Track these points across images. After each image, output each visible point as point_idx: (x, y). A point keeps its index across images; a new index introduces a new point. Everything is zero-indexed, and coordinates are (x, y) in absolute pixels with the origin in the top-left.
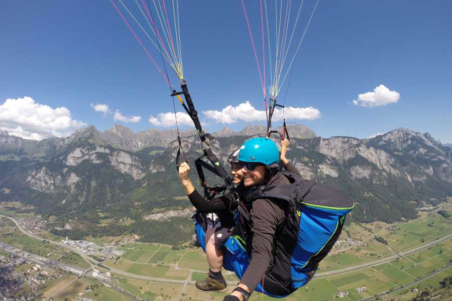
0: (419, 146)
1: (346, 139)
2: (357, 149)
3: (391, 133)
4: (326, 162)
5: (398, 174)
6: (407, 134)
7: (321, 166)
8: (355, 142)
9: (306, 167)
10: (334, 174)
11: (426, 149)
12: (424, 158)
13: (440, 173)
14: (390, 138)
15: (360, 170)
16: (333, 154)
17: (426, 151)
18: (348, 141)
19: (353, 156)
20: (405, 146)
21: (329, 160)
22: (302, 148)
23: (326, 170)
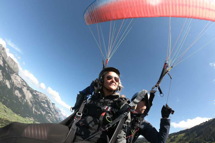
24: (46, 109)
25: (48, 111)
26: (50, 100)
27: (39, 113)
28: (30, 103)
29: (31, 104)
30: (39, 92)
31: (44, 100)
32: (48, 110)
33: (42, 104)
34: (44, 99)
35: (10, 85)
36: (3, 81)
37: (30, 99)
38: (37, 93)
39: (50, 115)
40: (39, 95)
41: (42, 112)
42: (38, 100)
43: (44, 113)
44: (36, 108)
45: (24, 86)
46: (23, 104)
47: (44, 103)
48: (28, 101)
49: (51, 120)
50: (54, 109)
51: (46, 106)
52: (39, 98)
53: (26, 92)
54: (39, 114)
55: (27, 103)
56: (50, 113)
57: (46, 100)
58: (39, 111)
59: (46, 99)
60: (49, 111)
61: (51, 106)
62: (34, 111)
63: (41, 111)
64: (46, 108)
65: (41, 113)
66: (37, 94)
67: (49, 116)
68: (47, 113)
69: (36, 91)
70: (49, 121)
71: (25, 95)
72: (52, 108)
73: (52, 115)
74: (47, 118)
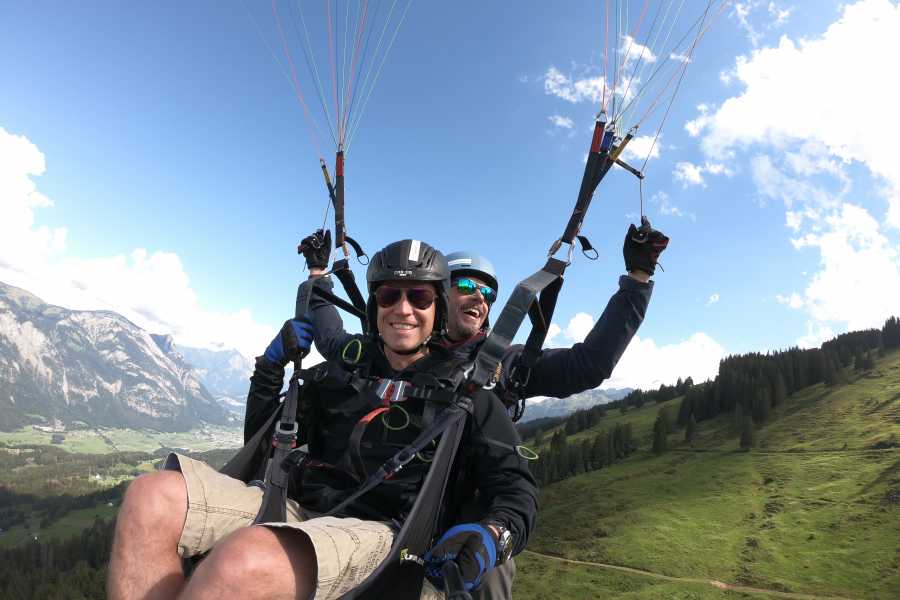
24: (122, 367)
25: (135, 375)
26: (138, 328)
27: (94, 393)
28: (43, 369)
29: (49, 370)
30: (80, 312)
31: (111, 336)
32: (132, 369)
33: (105, 352)
34: (112, 331)
37: (42, 352)
38: (73, 317)
39: (144, 387)
40: (87, 321)
41: (106, 385)
42: (85, 343)
43: (114, 388)
44: (74, 380)
46: (12, 380)
47: (112, 347)
48: (34, 362)
49: (151, 406)
50: (169, 361)
51: (121, 356)
52: (86, 334)
53: (15, 333)
54: (92, 401)
55: (27, 373)
56: (142, 379)
57: (118, 335)
58: (89, 387)
59: (116, 330)
60: (137, 371)
61: (152, 349)
62: (70, 392)
63: (99, 383)
64: (123, 363)
65: (101, 389)
66: (76, 320)
67: (141, 392)
68: (129, 382)
69: (67, 313)
70: (143, 410)
71: (15, 344)
72: (157, 357)
73: (153, 384)
74: (132, 404)
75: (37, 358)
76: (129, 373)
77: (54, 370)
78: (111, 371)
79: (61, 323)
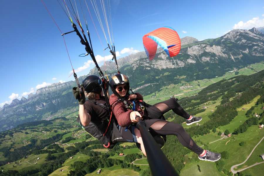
0: (242, 38)
1: (199, 45)
2: (204, 49)
3: (229, 33)
4: (190, 58)
5: (226, 56)
6: (237, 32)
7: (188, 60)
8: (204, 45)
9: (182, 62)
10: (194, 62)
11: (246, 40)
12: (244, 45)
13: (252, 51)
14: (228, 37)
15: (206, 58)
16: (195, 53)
17: (246, 41)
18: (200, 46)
19: (203, 52)
20: (236, 39)
21: (191, 56)
22: (181, 53)
23: (190, 61)
24: (246, 44)
25: (251, 45)
26: (244, 30)
27: (241, 56)
28: (224, 55)
29: (226, 55)
30: (225, 35)
31: (238, 37)
32: (249, 44)
33: (239, 42)
34: (237, 35)
35: (193, 60)
36: (185, 63)
37: (221, 51)
39: (256, 47)
40: (229, 36)
41: (244, 52)
42: (231, 43)
43: (247, 51)
44: (234, 54)
45: (205, 48)
46: (217, 62)
47: (240, 40)
48: (221, 55)
49: (260, 53)
50: (258, 36)
51: (244, 41)
52: (231, 40)
53: (212, 50)
54: (242, 58)
55: (220, 58)
56: (254, 45)
57: (239, 35)
58: (239, 54)
59: (238, 34)
60: (251, 43)
61: (252, 35)
62: (234, 58)
63: (241, 52)
64: (246, 43)
65: (243, 54)
66: (225, 38)
67: (255, 49)
68: (250, 48)
69: (222, 37)
70: (258, 55)
71: (213, 53)
72: (254, 36)
73: (258, 45)
74: (254, 54)
75: (221, 53)
76: (249, 45)
77: (227, 54)
78: (243, 47)
79: (222, 41)
